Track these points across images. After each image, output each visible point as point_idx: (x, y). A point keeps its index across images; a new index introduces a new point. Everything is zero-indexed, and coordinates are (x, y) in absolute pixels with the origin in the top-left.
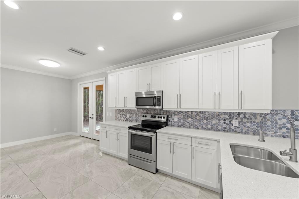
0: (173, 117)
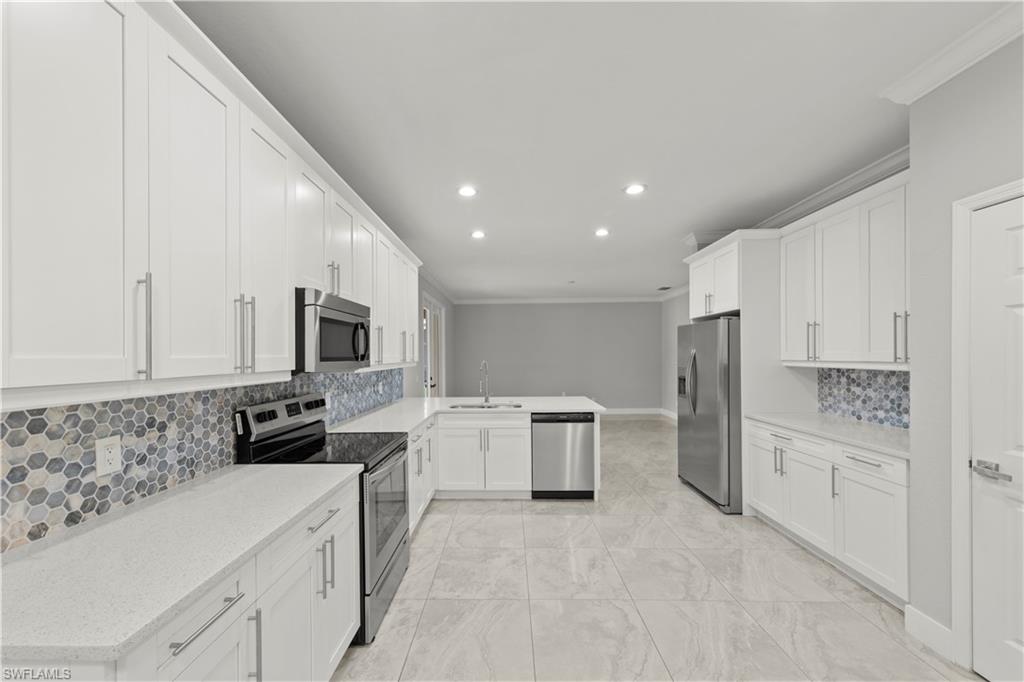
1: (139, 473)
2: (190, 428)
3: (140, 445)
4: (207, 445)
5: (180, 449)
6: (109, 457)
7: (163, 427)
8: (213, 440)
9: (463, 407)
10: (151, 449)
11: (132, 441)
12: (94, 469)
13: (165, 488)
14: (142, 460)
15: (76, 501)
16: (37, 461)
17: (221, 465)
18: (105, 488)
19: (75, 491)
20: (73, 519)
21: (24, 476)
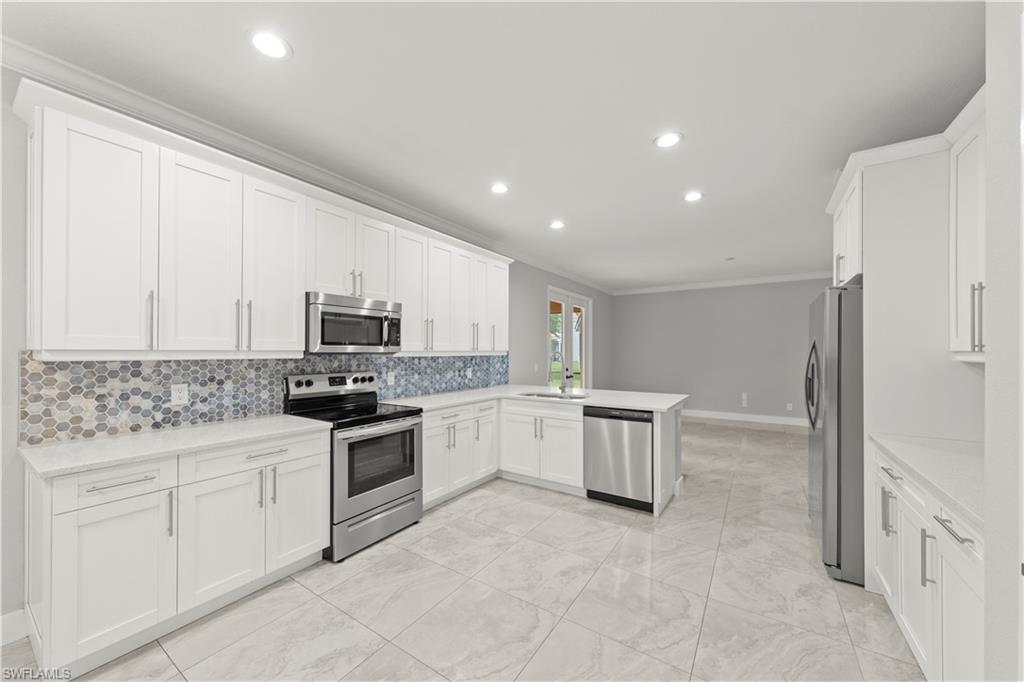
0: (384, 376)
1: (201, 407)
2: (244, 385)
3: (204, 392)
4: (259, 398)
5: (234, 397)
6: (180, 396)
7: (221, 383)
8: (265, 395)
9: (538, 395)
10: (212, 395)
11: (196, 388)
12: (170, 400)
13: (222, 420)
14: (204, 400)
15: (159, 417)
16: (136, 391)
17: (272, 412)
18: (177, 413)
19: (158, 411)
20: (156, 425)
21: (128, 398)
